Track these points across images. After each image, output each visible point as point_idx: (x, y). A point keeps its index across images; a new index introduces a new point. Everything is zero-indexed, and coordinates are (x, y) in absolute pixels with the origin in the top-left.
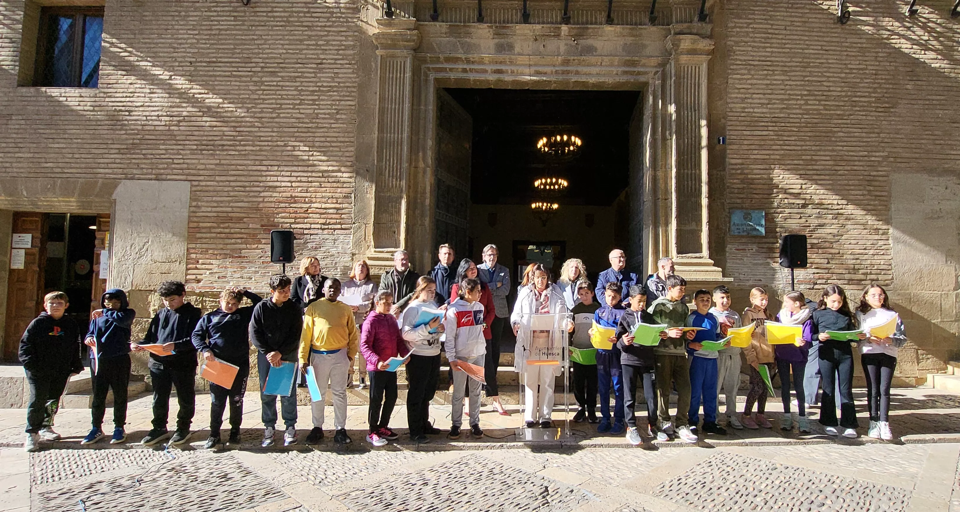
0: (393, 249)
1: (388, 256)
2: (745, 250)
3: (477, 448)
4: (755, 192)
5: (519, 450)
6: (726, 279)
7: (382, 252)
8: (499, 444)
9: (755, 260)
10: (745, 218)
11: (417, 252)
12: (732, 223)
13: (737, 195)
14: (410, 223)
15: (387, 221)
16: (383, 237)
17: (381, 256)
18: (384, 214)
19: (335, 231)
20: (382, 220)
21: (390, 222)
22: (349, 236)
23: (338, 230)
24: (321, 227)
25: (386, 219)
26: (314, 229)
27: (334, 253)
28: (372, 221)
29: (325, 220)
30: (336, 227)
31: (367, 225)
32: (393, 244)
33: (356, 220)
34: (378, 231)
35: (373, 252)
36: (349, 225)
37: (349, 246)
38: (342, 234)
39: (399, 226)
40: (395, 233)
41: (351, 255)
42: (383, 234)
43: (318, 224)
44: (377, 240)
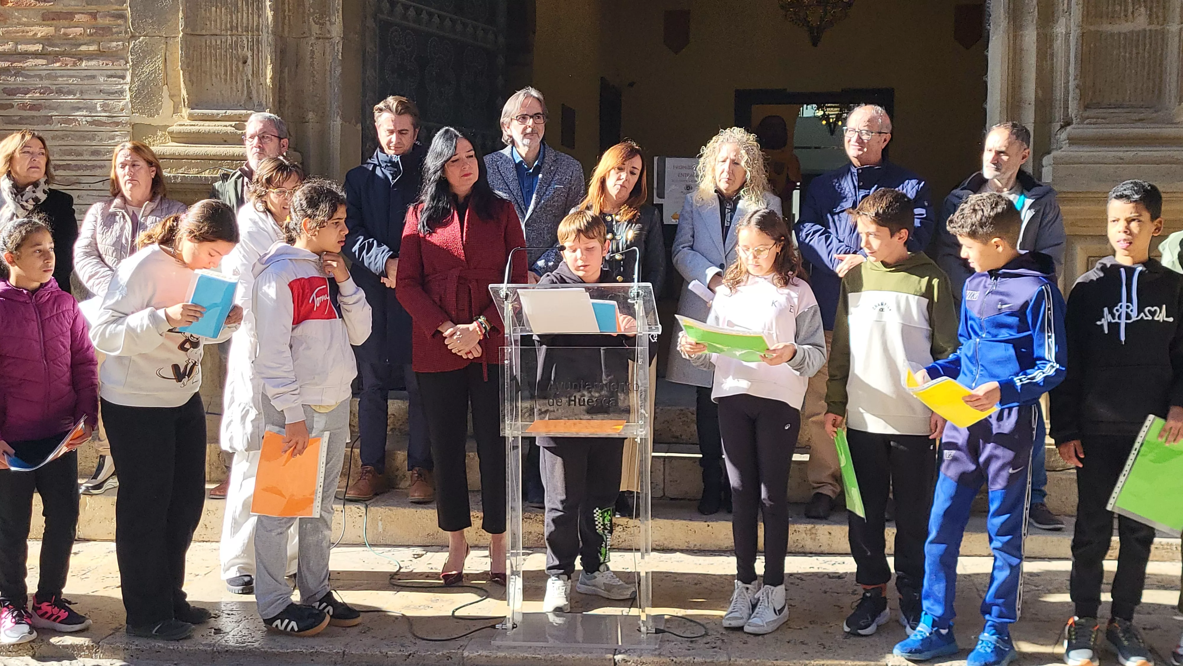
0: (240, 112)
1: (228, 128)
7: (211, 118)
14: (289, 32)
15: (223, 27)
16: (214, 76)
17: (207, 129)
18: (214, 9)
19: (81, 59)
20: (209, 25)
21: (232, 31)
22: (120, 73)
23: (90, 56)
24: (43, 47)
25: (221, 21)
26: (26, 55)
27: (84, 123)
28: (180, 29)
29: (53, 28)
30: (83, 48)
31: (171, 42)
32: (242, 93)
33: (139, 26)
34: (199, 57)
35: (186, 117)
36: (120, 43)
37: (123, 103)
38: (101, 67)
39: (258, 40)
40: (245, 62)
41: (130, 129)
42: (213, 67)
43: (34, 40)
44: (195, 85)
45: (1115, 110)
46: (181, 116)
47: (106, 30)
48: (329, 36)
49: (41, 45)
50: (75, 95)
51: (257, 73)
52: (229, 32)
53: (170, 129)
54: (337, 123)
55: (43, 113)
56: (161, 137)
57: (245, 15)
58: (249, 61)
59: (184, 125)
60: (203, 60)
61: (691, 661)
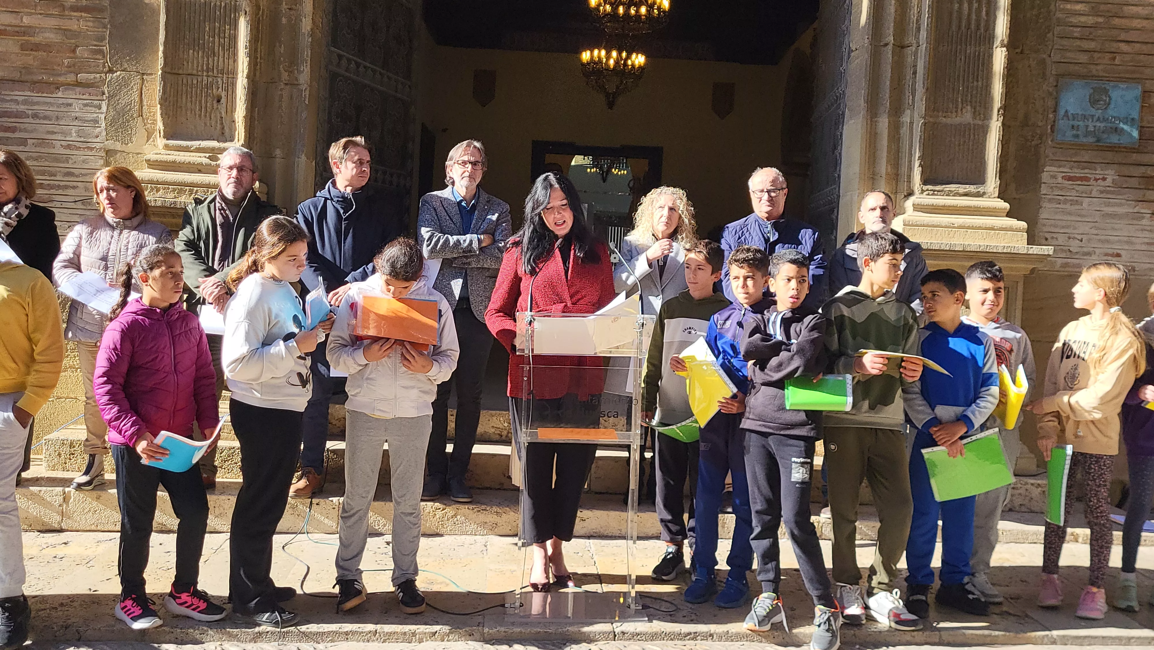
0: (214, 144)
1: (202, 159)
2: (1087, 179)
4: (1123, 36)
6: (1035, 250)
7: (187, 149)
9: (1108, 205)
10: (1093, 102)
11: (278, 152)
12: (1062, 112)
13: (1078, 43)
14: (260, 76)
15: (200, 68)
16: (189, 112)
17: (182, 159)
18: (191, 51)
19: (58, 88)
20: (186, 66)
21: (207, 71)
22: (96, 103)
23: (67, 86)
24: (21, 75)
25: (198, 63)
26: (3, 81)
27: (59, 146)
29: (32, 58)
30: (61, 78)
31: (148, 78)
33: (117, 62)
34: (176, 94)
35: (161, 148)
36: (98, 76)
37: (99, 130)
38: (78, 96)
39: (232, 83)
40: (219, 101)
41: (104, 155)
42: (189, 104)
43: (12, 68)
44: (170, 118)
46: (157, 145)
47: (85, 62)
48: (296, 82)
49: (19, 73)
50: (50, 120)
51: (231, 111)
52: (205, 74)
53: (146, 157)
54: (301, 160)
55: (16, 135)
56: (134, 163)
57: (221, 59)
58: (223, 100)
59: (160, 154)
60: (179, 96)
61: (679, 633)
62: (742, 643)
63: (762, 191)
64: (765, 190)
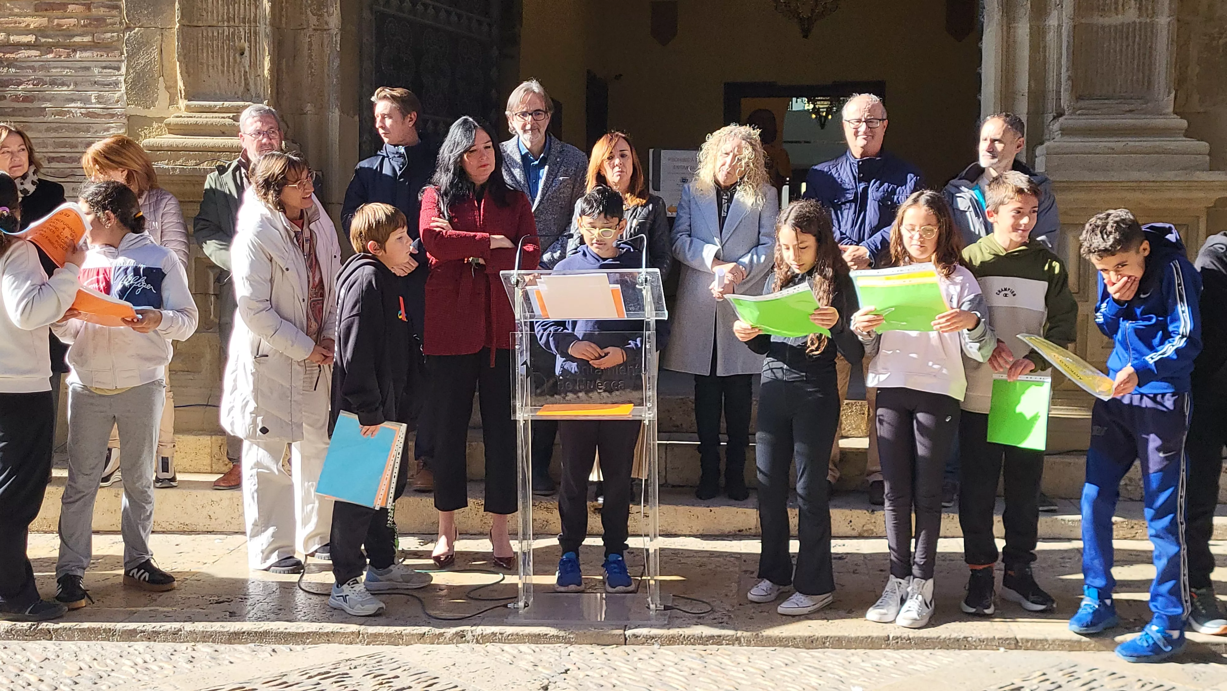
0: (235, 103)
3: (394, 640)
5: (507, 647)
7: (209, 110)
8: (454, 630)
11: (309, 108)
14: (286, 23)
15: (220, 19)
16: (210, 68)
17: (205, 121)
19: (75, 51)
20: (205, 16)
21: (229, 22)
22: (115, 64)
23: (84, 47)
24: (36, 39)
25: (218, 12)
26: (18, 46)
27: (78, 115)
28: (177, 20)
29: (46, 19)
30: (77, 39)
31: (166, 33)
32: (240, 86)
33: (134, 17)
34: (196, 48)
35: (183, 109)
36: (115, 34)
37: (118, 94)
38: (95, 58)
39: (255, 33)
40: (242, 54)
41: (125, 121)
42: (210, 58)
43: (27, 31)
44: (192, 76)
45: (1106, 101)
46: (178, 107)
47: (101, 21)
48: (326, 27)
49: (34, 37)
50: (68, 86)
51: (255, 64)
52: (226, 24)
53: (167, 121)
54: (335, 115)
55: (36, 104)
56: (157, 129)
57: (242, 6)
58: (247, 53)
59: (181, 117)
60: (200, 51)
61: (699, 636)
62: (773, 648)
63: (859, 121)
64: (863, 120)
